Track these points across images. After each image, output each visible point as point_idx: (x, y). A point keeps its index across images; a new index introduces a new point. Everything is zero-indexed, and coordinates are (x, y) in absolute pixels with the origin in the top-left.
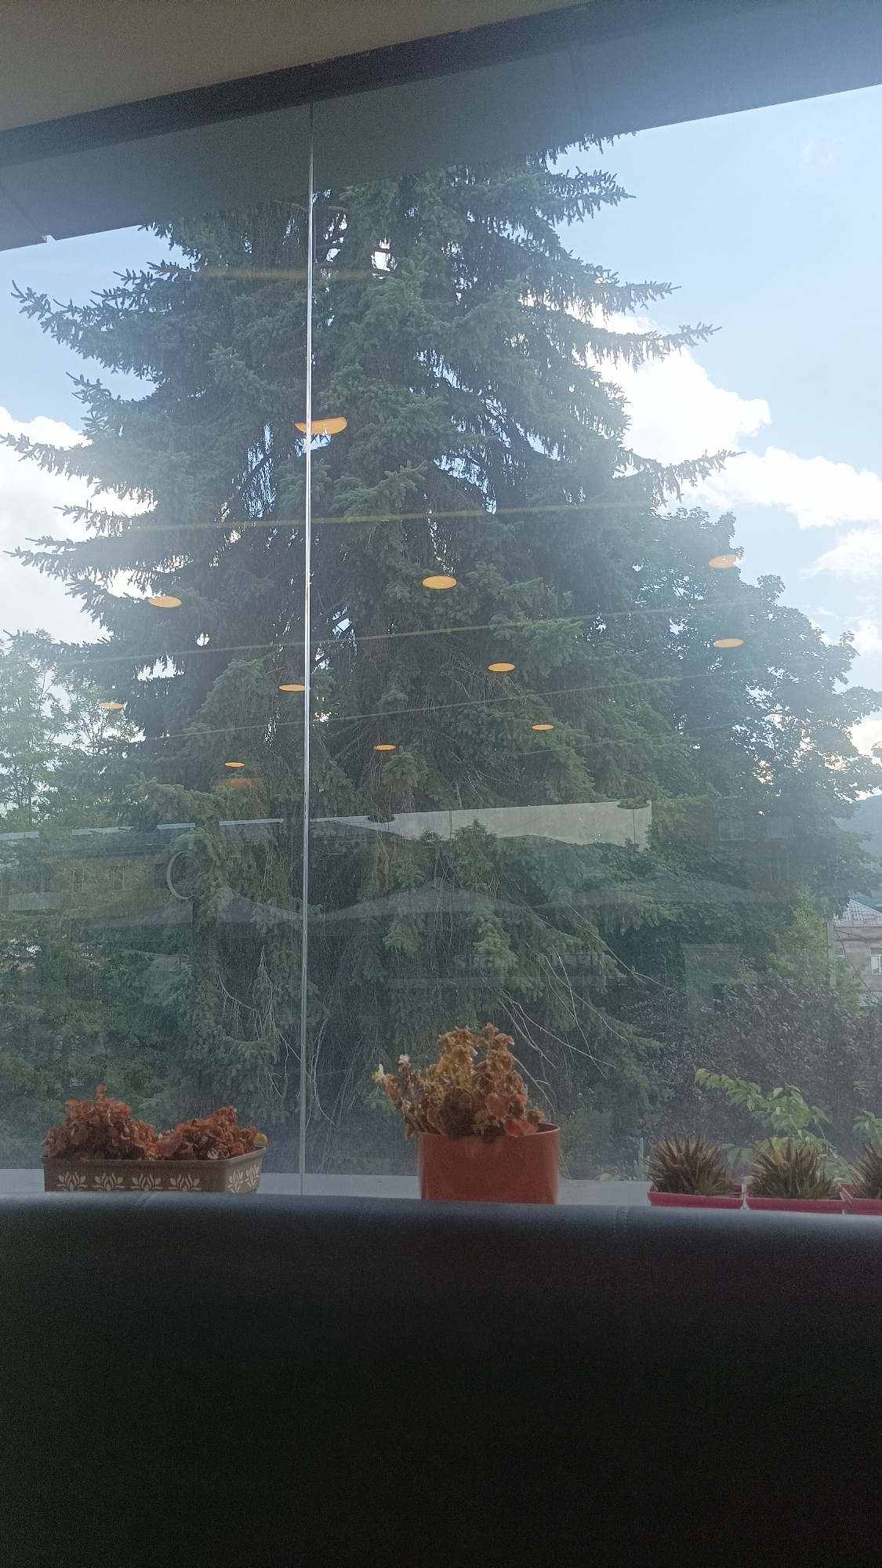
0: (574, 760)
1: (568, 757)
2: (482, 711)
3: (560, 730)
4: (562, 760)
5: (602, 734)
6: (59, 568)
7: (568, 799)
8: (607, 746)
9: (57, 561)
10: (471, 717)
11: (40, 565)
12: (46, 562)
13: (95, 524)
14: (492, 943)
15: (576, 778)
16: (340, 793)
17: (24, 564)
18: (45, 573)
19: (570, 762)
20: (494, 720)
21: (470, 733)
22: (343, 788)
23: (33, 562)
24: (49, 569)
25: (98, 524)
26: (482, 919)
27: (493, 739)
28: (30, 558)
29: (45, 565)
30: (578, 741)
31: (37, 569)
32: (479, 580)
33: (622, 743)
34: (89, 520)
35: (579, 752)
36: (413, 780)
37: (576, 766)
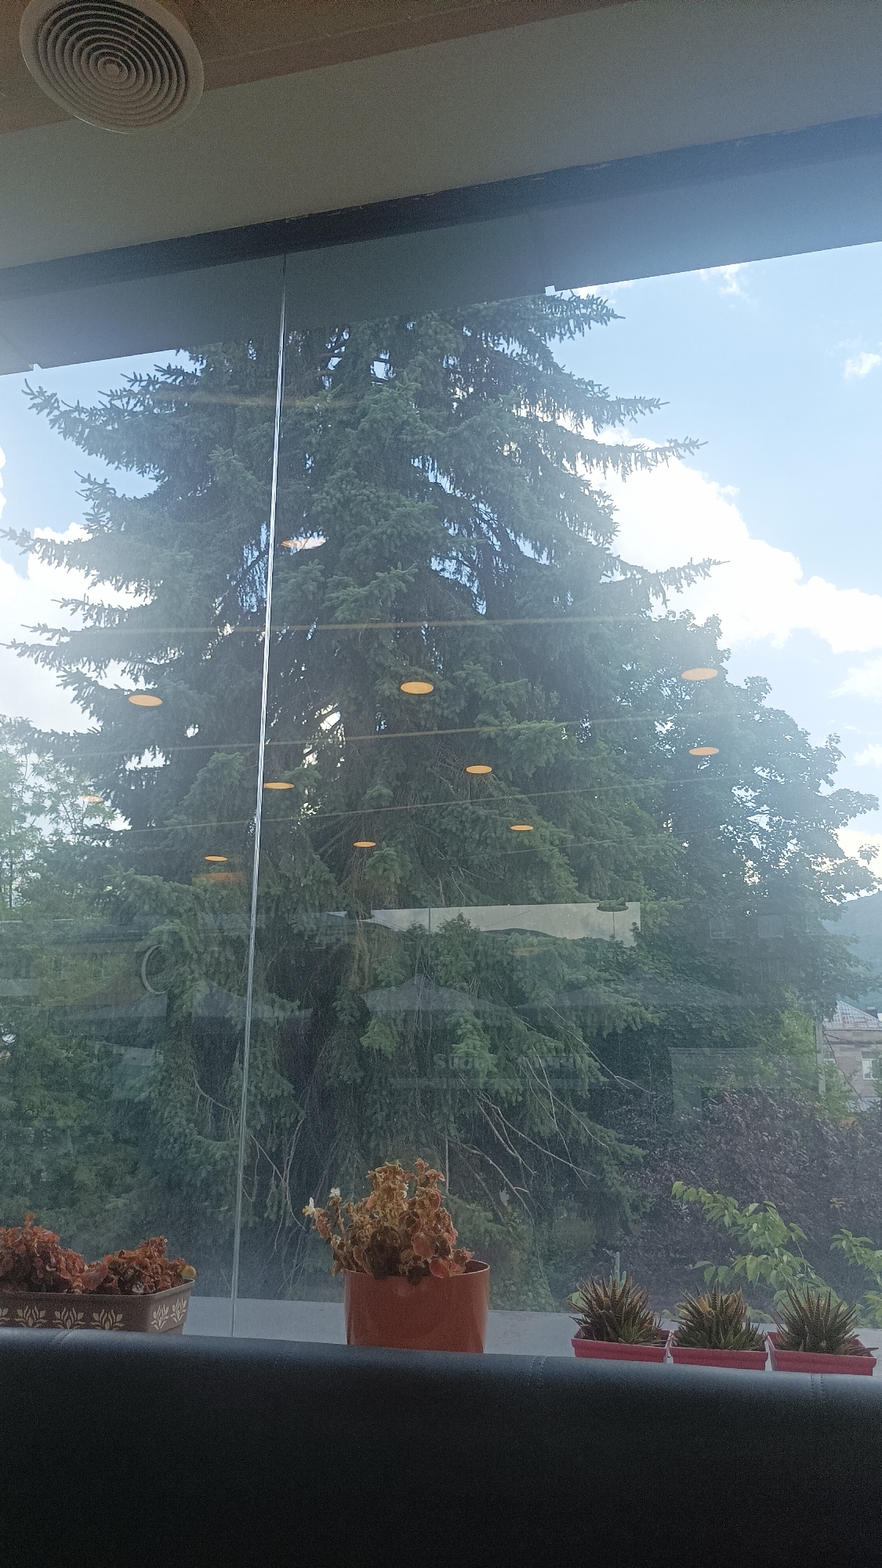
0: (558, 858)
1: (552, 856)
2: (466, 809)
3: (544, 830)
4: (545, 859)
5: (587, 833)
6: (54, 659)
7: (551, 898)
8: (591, 846)
9: (52, 653)
10: (455, 814)
11: (35, 656)
12: (41, 654)
13: (91, 617)
14: (471, 1046)
15: (559, 878)
16: (322, 888)
17: (20, 655)
18: (40, 664)
19: (554, 862)
20: (478, 818)
21: (454, 829)
22: (326, 882)
23: (28, 653)
24: (44, 660)
25: (95, 616)
26: (462, 1020)
27: (477, 837)
28: (25, 649)
29: (40, 656)
30: (562, 841)
31: (32, 660)
32: (466, 679)
33: (607, 843)
34: (86, 612)
35: (563, 851)
36: (396, 875)
37: (560, 866)
